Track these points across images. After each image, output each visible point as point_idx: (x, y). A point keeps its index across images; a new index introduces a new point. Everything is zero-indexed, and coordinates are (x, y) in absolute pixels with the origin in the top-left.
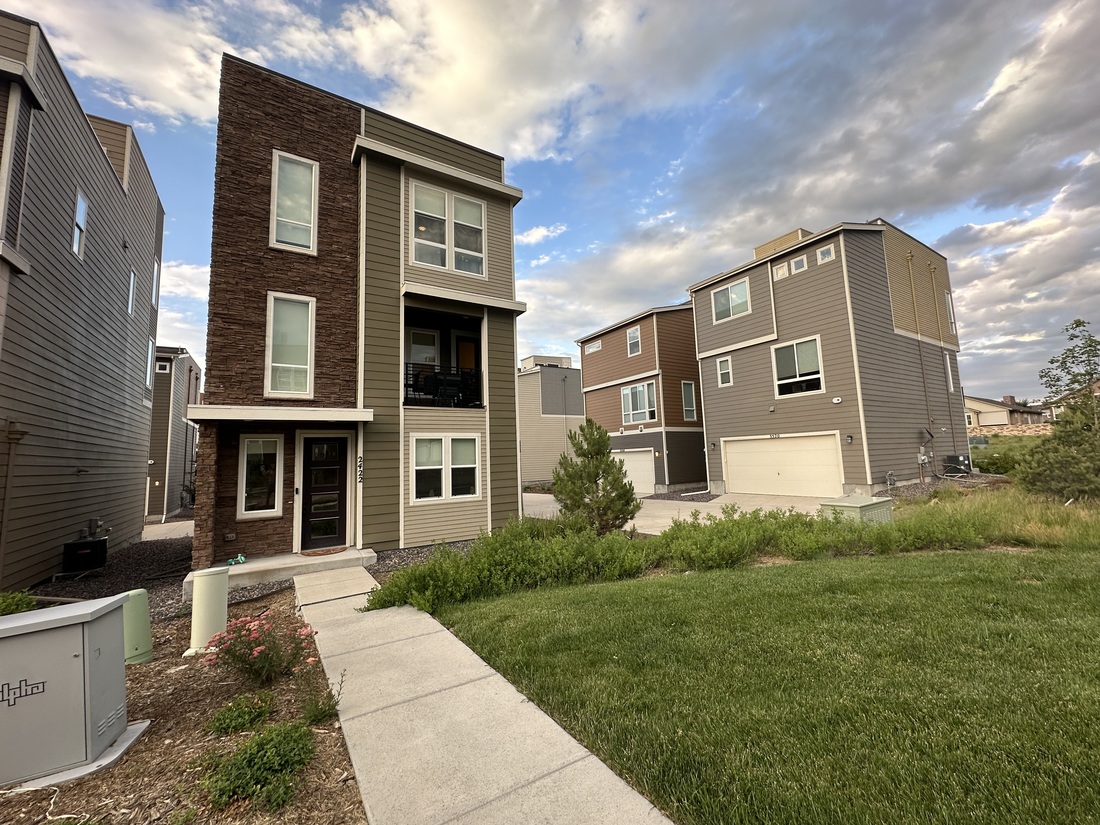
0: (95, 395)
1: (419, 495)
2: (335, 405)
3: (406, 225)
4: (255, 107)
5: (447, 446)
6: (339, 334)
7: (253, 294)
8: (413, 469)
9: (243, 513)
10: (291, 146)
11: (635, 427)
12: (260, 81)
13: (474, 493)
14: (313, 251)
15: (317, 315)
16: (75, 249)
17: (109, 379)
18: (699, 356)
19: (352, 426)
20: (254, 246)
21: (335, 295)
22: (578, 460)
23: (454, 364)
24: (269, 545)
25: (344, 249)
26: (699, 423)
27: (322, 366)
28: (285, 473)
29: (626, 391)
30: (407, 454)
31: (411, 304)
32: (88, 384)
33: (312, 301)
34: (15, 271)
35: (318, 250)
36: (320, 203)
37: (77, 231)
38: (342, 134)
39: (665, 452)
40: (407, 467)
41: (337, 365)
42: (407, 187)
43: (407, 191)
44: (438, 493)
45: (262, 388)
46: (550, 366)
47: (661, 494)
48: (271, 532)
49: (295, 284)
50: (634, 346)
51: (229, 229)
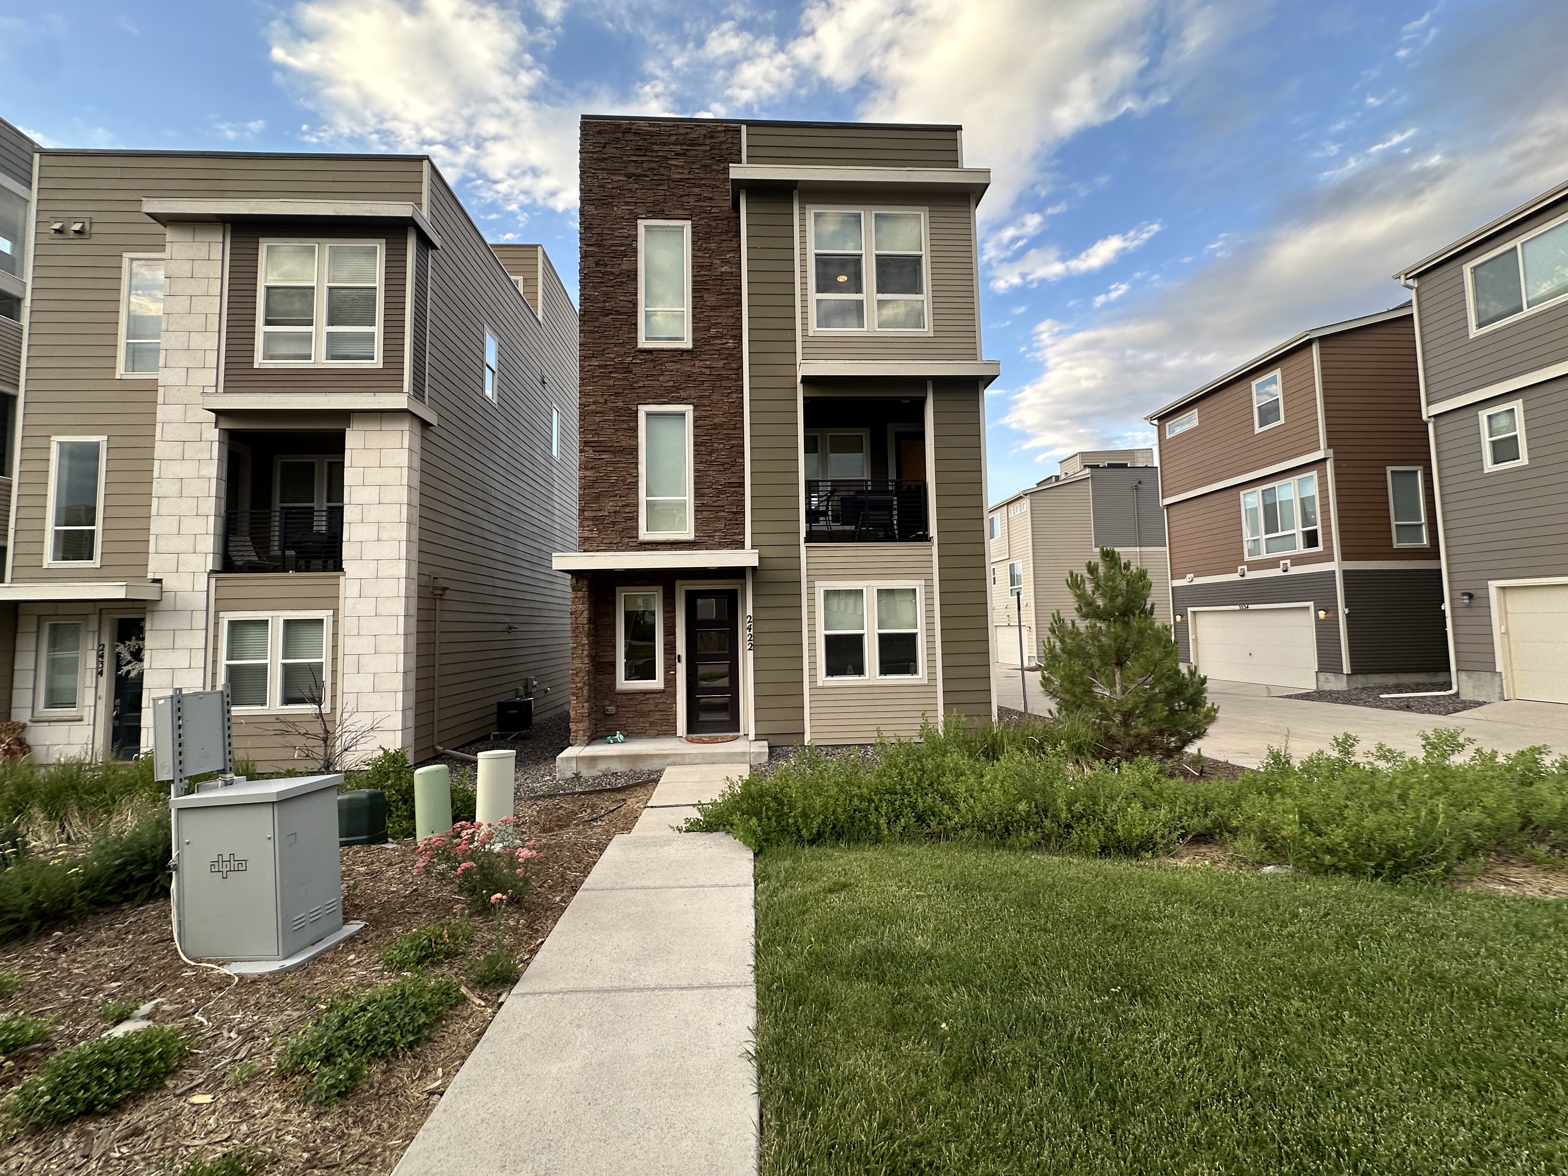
0: (521, 547)
1: (832, 671)
2: (721, 546)
3: (804, 277)
4: (616, 172)
5: (870, 601)
6: (722, 450)
7: (622, 411)
8: (821, 633)
9: (623, 684)
10: (658, 208)
11: (1273, 563)
12: (620, 135)
13: (915, 672)
14: (687, 344)
15: (695, 427)
16: (488, 392)
17: (535, 530)
18: (1427, 412)
19: (738, 573)
20: (622, 350)
21: (715, 397)
22: (1082, 625)
23: (892, 475)
24: (652, 724)
25: (725, 332)
26: (1433, 553)
27: (702, 495)
28: (665, 636)
29: (1252, 500)
30: (812, 612)
31: (815, 394)
32: (512, 536)
33: (688, 410)
34: (425, 425)
35: (694, 340)
36: (694, 276)
37: (488, 373)
38: (718, 172)
39: (1342, 610)
40: (812, 631)
41: (720, 492)
42: (803, 219)
43: (803, 225)
44: (859, 670)
45: (637, 529)
46: (1111, 466)
47: (1330, 692)
48: (652, 708)
49: (668, 390)
50: (1268, 413)
51: (597, 335)
